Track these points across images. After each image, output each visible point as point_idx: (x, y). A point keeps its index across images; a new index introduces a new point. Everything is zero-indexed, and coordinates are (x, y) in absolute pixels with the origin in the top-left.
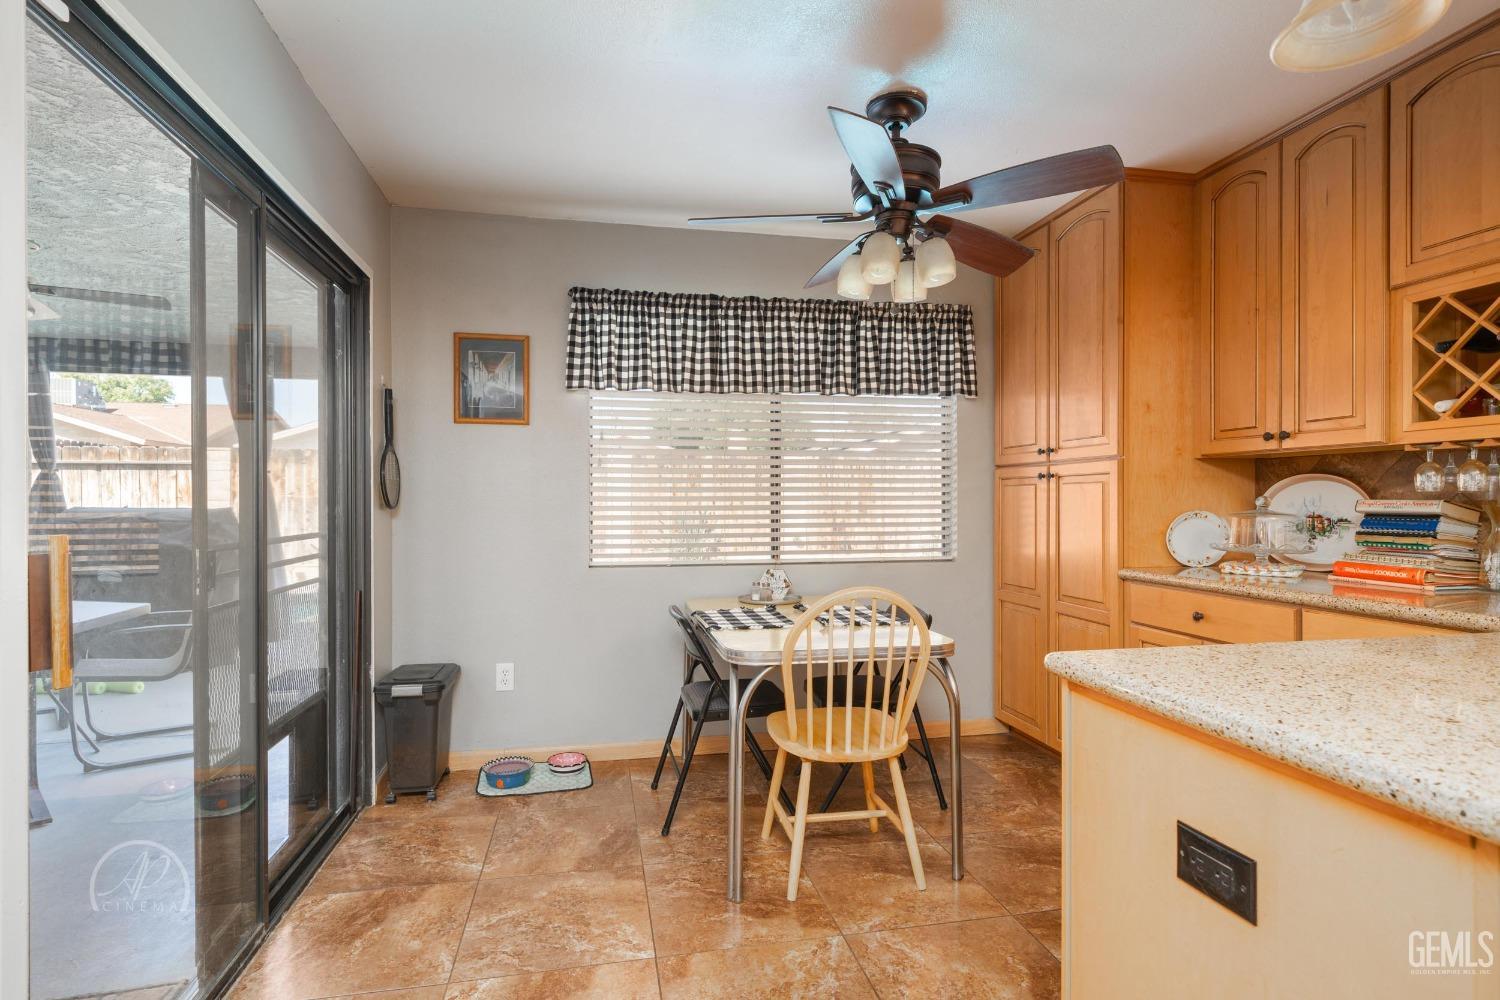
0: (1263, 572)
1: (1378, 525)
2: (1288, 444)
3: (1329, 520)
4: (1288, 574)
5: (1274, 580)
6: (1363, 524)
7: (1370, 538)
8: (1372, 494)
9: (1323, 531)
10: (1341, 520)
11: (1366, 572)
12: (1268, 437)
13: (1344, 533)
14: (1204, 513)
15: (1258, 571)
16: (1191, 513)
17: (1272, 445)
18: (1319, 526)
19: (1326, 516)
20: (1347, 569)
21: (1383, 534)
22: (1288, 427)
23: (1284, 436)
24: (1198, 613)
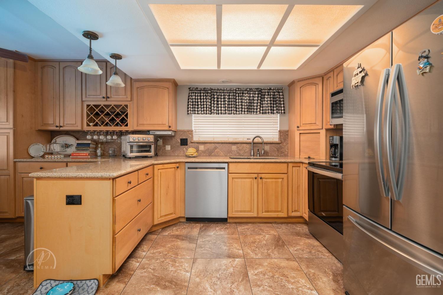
0: (56, 157)
1: (80, 145)
2: (61, 128)
3: (69, 145)
4: (62, 156)
5: (59, 158)
6: (77, 145)
7: (78, 148)
8: (78, 139)
9: (67, 147)
10: (71, 145)
11: (78, 155)
12: (57, 127)
13: (72, 147)
14: (38, 144)
15: (55, 156)
16: (35, 144)
17: (58, 128)
18: (67, 146)
19: (68, 144)
20: (74, 154)
21: (81, 147)
22: (61, 125)
23: (61, 127)
24: (41, 167)
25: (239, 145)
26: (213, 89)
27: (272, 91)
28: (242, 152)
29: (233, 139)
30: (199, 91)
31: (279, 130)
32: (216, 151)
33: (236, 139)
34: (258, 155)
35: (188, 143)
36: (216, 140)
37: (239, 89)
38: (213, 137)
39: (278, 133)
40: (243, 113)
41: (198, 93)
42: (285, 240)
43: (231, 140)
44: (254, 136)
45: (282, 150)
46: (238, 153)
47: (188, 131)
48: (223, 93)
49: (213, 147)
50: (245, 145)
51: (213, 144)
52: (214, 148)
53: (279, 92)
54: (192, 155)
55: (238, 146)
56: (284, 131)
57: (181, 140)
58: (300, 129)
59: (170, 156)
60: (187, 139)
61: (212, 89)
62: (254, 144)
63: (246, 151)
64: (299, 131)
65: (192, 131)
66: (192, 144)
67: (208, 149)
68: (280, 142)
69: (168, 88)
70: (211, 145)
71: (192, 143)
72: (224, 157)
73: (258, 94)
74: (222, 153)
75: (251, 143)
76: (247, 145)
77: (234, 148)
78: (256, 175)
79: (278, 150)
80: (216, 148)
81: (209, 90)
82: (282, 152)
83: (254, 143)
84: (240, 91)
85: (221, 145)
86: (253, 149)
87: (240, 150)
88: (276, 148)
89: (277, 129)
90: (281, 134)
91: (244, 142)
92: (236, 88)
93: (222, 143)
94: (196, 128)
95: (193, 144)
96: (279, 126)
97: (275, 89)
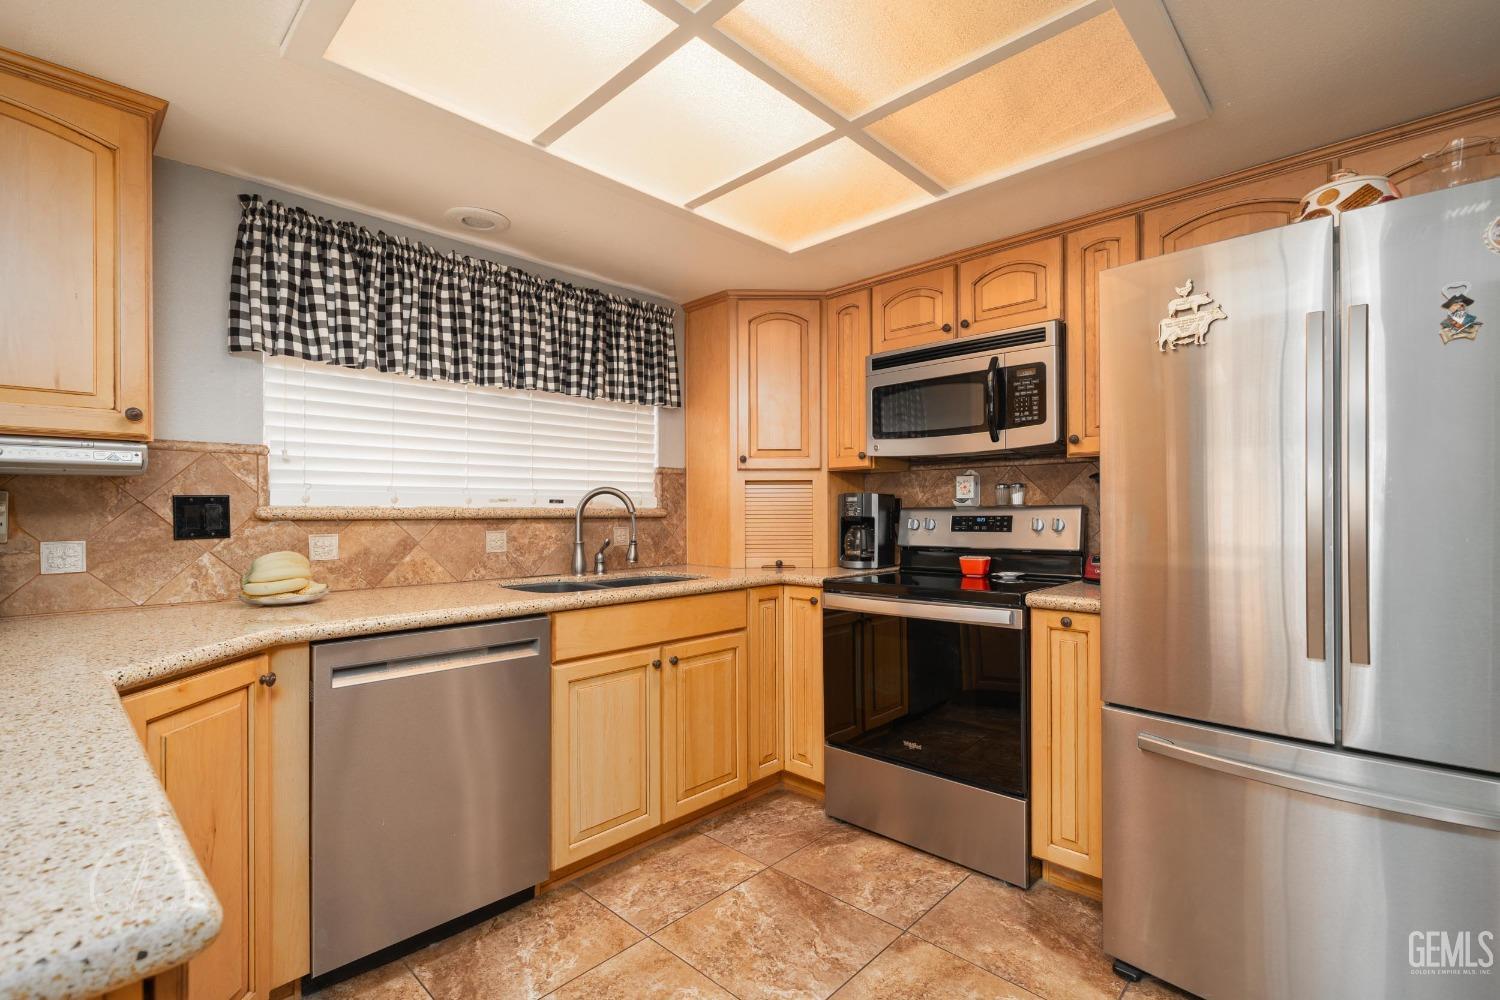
25: (515, 526)
26: (395, 243)
27: (641, 313)
28: (528, 560)
29: (492, 501)
30: (318, 229)
31: (656, 465)
32: (408, 559)
33: (506, 500)
34: (600, 567)
35: (234, 524)
36: (410, 504)
37: (520, 272)
38: (389, 488)
39: (651, 480)
40: (540, 384)
41: (308, 240)
42: (806, 878)
43: (481, 504)
44: (591, 488)
45: (667, 544)
46: (514, 563)
47: (235, 452)
48: (450, 273)
49: (392, 541)
50: (541, 526)
51: (392, 527)
52: (399, 544)
53: (663, 324)
54: (296, 592)
55: (515, 534)
56: (675, 471)
57: (181, 504)
58: (750, 467)
59: (106, 610)
60: (224, 501)
61: (392, 242)
62: (584, 521)
63: (546, 553)
64: (742, 474)
65: (261, 453)
66: (261, 528)
67: (366, 552)
68: (664, 513)
69: (112, 150)
70: (381, 529)
71: (265, 520)
72: (448, 587)
73: (596, 315)
74: (440, 569)
75: (572, 519)
76: (549, 525)
77: (496, 541)
78: (653, 654)
79: (656, 545)
80: (406, 546)
81: (378, 244)
82: (669, 552)
83: (584, 519)
84: (529, 283)
85: (436, 530)
86: (582, 545)
87: (520, 549)
88: (649, 534)
89: (652, 464)
90: (666, 483)
91: (542, 514)
92: (510, 269)
93: (440, 520)
94: (288, 439)
95: (272, 527)
96: (655, 450)
97: (652, 310)
